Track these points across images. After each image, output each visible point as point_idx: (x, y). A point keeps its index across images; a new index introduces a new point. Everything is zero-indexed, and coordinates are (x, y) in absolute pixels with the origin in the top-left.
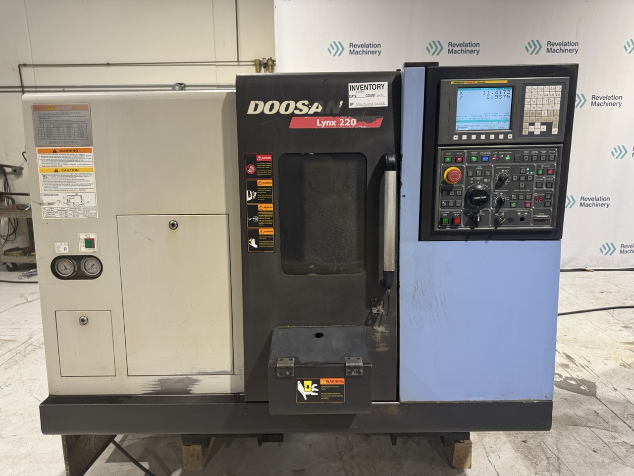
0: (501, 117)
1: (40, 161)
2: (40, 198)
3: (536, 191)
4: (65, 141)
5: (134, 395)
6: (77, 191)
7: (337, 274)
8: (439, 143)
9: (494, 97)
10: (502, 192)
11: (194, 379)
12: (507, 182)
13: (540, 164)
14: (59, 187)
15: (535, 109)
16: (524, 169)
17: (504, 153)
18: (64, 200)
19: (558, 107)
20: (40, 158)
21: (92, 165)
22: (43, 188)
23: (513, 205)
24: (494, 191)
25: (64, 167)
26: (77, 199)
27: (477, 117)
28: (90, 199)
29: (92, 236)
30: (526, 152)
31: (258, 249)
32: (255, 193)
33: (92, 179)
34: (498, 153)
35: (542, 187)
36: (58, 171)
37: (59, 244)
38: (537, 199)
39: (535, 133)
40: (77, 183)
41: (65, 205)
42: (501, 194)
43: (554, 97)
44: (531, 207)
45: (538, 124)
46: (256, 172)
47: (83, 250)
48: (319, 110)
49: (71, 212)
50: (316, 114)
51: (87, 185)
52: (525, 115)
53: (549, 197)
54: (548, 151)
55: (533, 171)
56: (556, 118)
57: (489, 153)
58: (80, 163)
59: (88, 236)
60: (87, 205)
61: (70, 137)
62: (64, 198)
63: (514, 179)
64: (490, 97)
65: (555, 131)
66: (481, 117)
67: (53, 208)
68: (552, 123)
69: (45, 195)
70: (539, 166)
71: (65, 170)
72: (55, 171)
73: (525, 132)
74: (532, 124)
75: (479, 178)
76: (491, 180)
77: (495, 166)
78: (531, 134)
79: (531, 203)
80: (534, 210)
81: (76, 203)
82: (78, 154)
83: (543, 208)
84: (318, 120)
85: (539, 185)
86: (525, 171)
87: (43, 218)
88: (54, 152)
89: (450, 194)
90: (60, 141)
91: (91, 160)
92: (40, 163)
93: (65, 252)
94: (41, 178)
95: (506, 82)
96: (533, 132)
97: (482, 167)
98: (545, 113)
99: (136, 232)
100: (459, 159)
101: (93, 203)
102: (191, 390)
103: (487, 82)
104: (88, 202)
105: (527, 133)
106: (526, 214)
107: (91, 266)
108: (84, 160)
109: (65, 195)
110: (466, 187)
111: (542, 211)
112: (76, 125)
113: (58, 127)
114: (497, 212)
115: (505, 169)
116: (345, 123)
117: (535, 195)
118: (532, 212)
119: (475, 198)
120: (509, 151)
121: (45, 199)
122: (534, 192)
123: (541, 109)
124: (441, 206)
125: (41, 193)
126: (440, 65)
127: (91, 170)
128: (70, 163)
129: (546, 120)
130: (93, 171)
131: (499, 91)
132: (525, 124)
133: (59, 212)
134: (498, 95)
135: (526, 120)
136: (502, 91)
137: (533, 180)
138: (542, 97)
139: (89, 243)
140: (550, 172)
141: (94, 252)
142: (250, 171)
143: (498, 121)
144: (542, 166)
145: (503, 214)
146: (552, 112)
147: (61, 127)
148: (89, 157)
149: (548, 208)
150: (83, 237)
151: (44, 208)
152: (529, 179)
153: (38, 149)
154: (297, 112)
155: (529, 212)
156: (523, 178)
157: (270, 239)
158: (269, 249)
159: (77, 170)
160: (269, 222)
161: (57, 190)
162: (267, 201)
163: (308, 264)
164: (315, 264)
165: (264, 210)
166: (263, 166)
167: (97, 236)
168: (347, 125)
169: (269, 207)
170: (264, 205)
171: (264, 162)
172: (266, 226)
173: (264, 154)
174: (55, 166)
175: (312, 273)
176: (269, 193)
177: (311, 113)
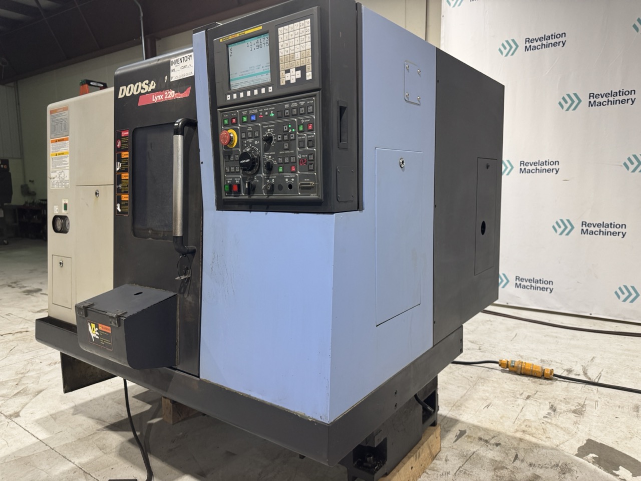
0: (264, 68)
3: (300, 153)
4: (60, 134)
6: (62, 169)
7: (163, 239)
8: (218, 105)
9: (256, 48)
10: (270, 155)
12: (273, 144)
13: (300, 118)
14: (57, 166)
15: (288, 53)
16: (286, 126)
17: (268, 109)
18: (58, 176)
19: (309, 46)
20: (51, 146)
21: (68, 150)
22: (51, 167)
23: (281, 170)
24: (263, 154)
25: (59, 152)
26: (62, 175)
27: (245, 73)
28: (67, 175)
29: (67, 202)
30: (287, 106)
31: (121, 213)
32: (121, 164)
33: (68, 160)
34: (263, 110)
35: (304, 147)
36: (57, 155)
37: (55, 207)
38: (302, 161)
39: (292, 82)
40: (63, 163)
41: (59, 179)
42: (270, 157)
43: (304, 34)
44: (296, 172)
45: (293, 70)
46: (121, 146)
47: (63, 212)
48: (154, 87)
49: (60, 184)
50: (153, 91)
51: (67, 164)
52: (280, 62)
53: (312, 159)
54: (306, 101)
55: (295, 128)
56: (309, 60)
57: (256, 111)
58: (65, 148)
61: (62, 131)
62: (58, 174)
63: (279, 139)
64: (253, 49)
65: (309, 76)
66: (248, 72)
67: (54, 182)
68: (305, 66)
69: (52, 173)
70: (299, 121)
71: (59, 154)
73: (283, 83)
74: (288, 71)
75: (250, 140)
76: (260, 142)
77: (262, 125)
78: (288, 82)
79: (296, 168)
80: (299, 175)
81: (62, 178)
82: (64, 142)
83: (307, 173)
84: (153, 96)
85: (302, 144)
86: (287, 128)
87: (51, 189)
88: (56, 141)
89: (231, 159)
90: (58, 134)
91: (68, 146)
92: (51, 149)
93: (57, 212)
94: (51, 160)
95: (261, 28)
96: (290, 81)
97: (252, 127)
98: (298, 56)
99: (82, 199)
100: (234, 120)
101: (67, 178)
103: (247, 32)
105: (284, 83)
106: (293, 180)
107: (67, 224)
108: (66, 146)
109: (58, 172)
110: (242, 151)
111: (307, 176)
112: (64, 122)
113: (58, 124)
114: (268, 179)
115: (270, 128)
116: (168, 96)
117: (299, 156)
118: (298, 178)
119: (241, 162)
120: (272, 106)
122: (297, 153)
123: (293, 52)
124: (226, 173)
128: (61, 149)
129: (299, 63)
130: (69, 154)
131: (259, 40)
132: (282, 73)
133: (56, 185)
134: (259, 44)
135: (283, 67)
136: (262, 39)
137: (294, 140)
138: (293, 37)
139: (66, 207)
140: (310, 127)
141: (67, 213)
142: (118, 145)
143: (261, 74)
144: (303, 121)
145: (273, 180)
146: (304, 54)
148: (68, 144)
149: (311, 173)
150: (64, 202)
151: (51, 182)
152: (292, 138)
153: (51, 140)
154: (143, 91)
155: (295, 178)
156: (286, 137)
157: (126, 204)
158: (126, 213)
159: (63, 154)
160: (127, 189)
161: (56, 168)
162: (125, 171)
163: (148, 229)
164: (152, 230)
165: (125, 178)
166: (124, 140)
167: (69, 202)
168: (169, 97)
169: (127, 176)
170: (124, 174)
171: (125, 137)
172: (125, 193)
173: (125, 131)
174: (56, 151)
175: (150, 237)
176: (127, 164)
177: (150, 90)
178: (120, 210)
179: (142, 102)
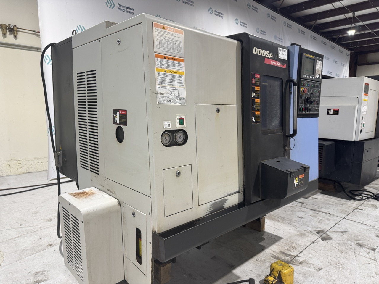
1: (157, 63)
2: (156, 89)
4: (171, 52)
5: (201, 218)
6: (176, 87)
8: (301, 78)
11: (225, 199)
12: (312, 95)
13: (317, 89)
14: (167, 83)
18: (169, 92)
20: (156, 61)
21: (183, 71)
22: (158, 82)
23: (312, 104)
25: (170, 69)
26: (176, 92)
27: (307, 69)
28: (182, 93)
29: (183, 117)
30: (315, 84)
31: (255, 122)
32: (255, 93)
33: (183, 80)
34: (311, 84)
36: (166, 72)
37: (166, 122)
38: (317, 102)
39: (317, 78)
40: (176, 81)
41: (170, 96)
44: (315, 105)
45: (318, 74)
46: (255, 83)
47: (179, 126)
48: (272, 57)
49: (173, 100)
51: (181, 83)
52: (316, 71)
55: (316, 92)
56: (321, 73)
57: (309, 83)
58: (178, 68)
59: (181, 117)
60: (181, 96)
61: (173, 50)
62: (169, 90)
65: (320, 78)
67: (163, 97)
69: (159, 88)
71: (170, 72)
72: (165, 72)
75: (307, 93)
76: (309, 94)
79: (315, 103)
81: (176, 95)
82: (177, 62)
83: (317, 105)
84: (271, 61)
85: (317, 97)
87: (158, 104)
88: (164, 58)
89: (302, 98)
90: (168, 51)
91: (183, 67)
92: (156, 64)
93: (169, 127)
94: (157, 75)
95: (314, 57)
97: (308, 88)
98: (319, 71)
99: (203, 114)
100: (304, 85)
101: (184, 96)
102: (224, 206)
103: (311, 56)
104: (181, 95)
107: (179, 137)
108: (180, 67)
109: (170, 89)
110: (305, 96)
112: (176, 43)
113: (167, 42)
115: (312, 90)
117: (316, 100)
118: (315, 107)
119: (309, 100)
121: (159, 91)
123: (319, 69)
125: (156, 86)
126: (301, 47)
127: (183, 73)
128: (173, 67)
130: (184, 75)
133: (166, 100)
137: (316, 95)
139: (182, 121)
141: (184, 127)
142: (253, 82)
147: (169, 42)
148: (183, 65)
150: (178, 117)
151: (158, 97)
153: (155, 54)
157: (259, 117)
158: (259, 122)
159: (176, 73)
160: (259, 108)
161: (165, 85)
162: (258, 98)
163: (268, 130)
164: (270, 130)
165: (257, 102)
166: (257, 79)
167: (186, 117)
168: (278, 65)
169: (259, 101)
170: (257, 100)
171: (257, 78)
172: (258, 110)
173: (258, 74)
174: (165, 68)
175: (269, 134)
176: (259, 94)
177: (270, 57)
178: (254, 121)
179: (266, 62)
